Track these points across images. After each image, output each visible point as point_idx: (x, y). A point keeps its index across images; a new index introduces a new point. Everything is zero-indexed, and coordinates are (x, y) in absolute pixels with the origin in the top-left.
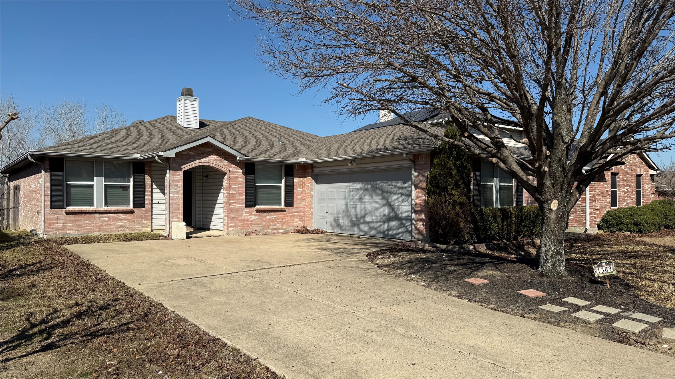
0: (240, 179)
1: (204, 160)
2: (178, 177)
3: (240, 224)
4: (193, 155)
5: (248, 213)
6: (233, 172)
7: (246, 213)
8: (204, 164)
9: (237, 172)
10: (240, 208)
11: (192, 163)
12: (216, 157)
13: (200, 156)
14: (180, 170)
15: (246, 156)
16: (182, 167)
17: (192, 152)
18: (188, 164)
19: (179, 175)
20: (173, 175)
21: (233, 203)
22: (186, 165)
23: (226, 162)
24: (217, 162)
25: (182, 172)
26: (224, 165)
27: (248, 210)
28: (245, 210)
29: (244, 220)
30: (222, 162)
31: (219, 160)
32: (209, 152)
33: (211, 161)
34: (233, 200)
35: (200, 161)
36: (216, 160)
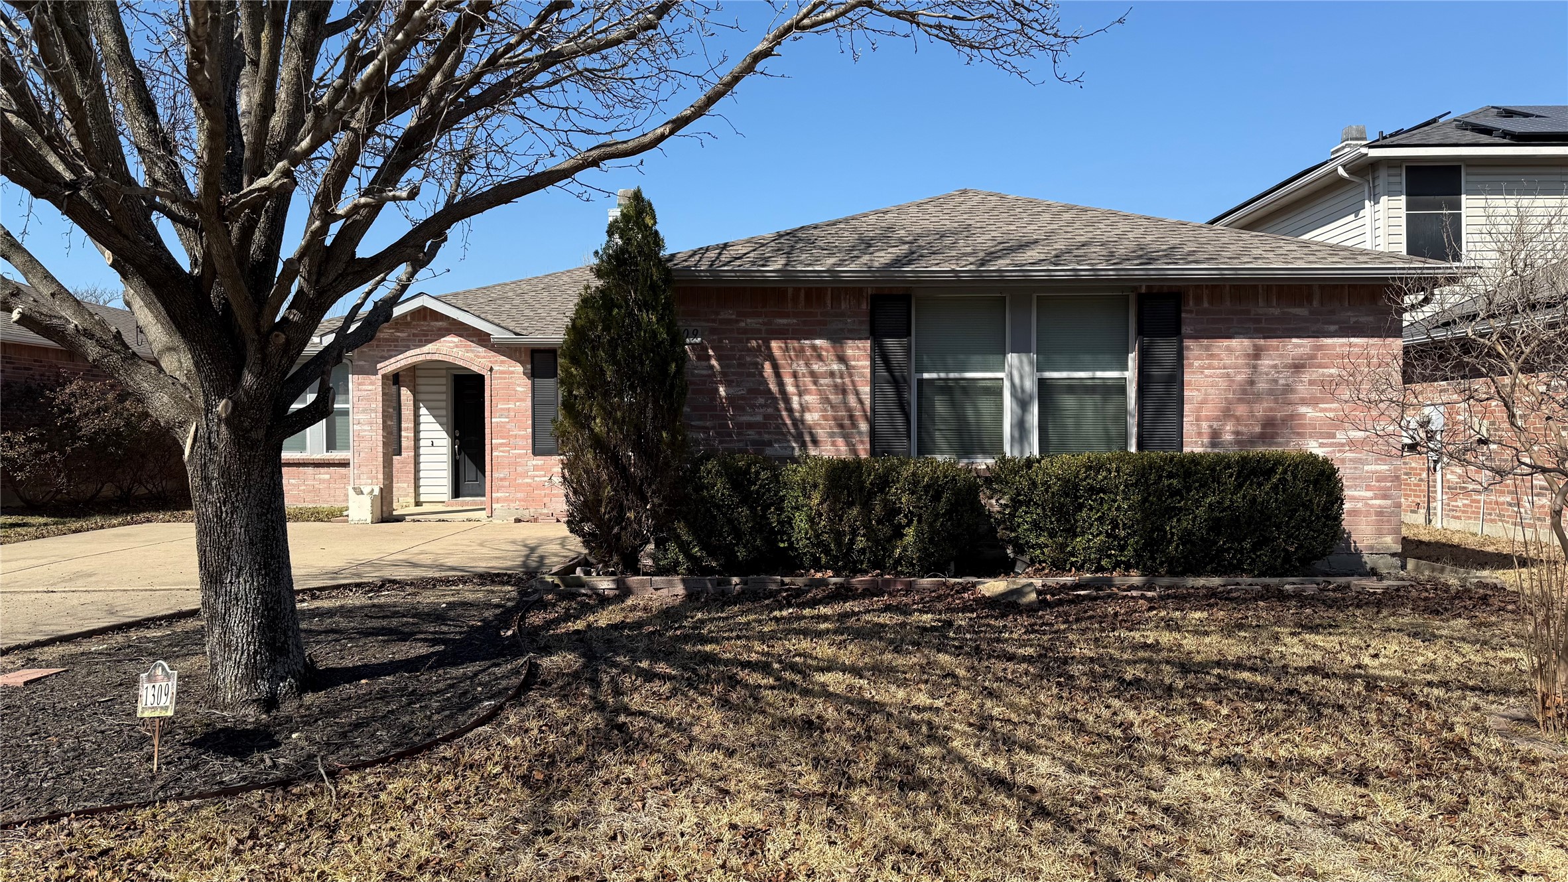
0: (518, 389)
1: (430, 347)
2: (370, 387)
3: (519, 495)
4: (403, 340)
5: (542, 469)
6: (502, 372)
7: (536, 468)
8: (429, 357)
9: (512, 373)
10: (520, 456)
11: (401, 356)
12: (456, 339)
13: (420, 341)
14: (375, 372)
15: (516, 334)
16: (379, 366)
17: (402, 331)
18: (393, 360)
19: (372, 384)
20: (359, 384)
21: (502, 445)
22: (387, 363)
23: (481, 349)
24: (460, 352)
25: (379, 376)
26: (478, 357)
27: (540, 463)
28: (534, 462)
29: (529, 485)
30: (472, 351)
31: (466, 346)
32: (440, 329)
33: (444, 350)
34: (502, 438)
35: (418, 351)
36: (457, 346)
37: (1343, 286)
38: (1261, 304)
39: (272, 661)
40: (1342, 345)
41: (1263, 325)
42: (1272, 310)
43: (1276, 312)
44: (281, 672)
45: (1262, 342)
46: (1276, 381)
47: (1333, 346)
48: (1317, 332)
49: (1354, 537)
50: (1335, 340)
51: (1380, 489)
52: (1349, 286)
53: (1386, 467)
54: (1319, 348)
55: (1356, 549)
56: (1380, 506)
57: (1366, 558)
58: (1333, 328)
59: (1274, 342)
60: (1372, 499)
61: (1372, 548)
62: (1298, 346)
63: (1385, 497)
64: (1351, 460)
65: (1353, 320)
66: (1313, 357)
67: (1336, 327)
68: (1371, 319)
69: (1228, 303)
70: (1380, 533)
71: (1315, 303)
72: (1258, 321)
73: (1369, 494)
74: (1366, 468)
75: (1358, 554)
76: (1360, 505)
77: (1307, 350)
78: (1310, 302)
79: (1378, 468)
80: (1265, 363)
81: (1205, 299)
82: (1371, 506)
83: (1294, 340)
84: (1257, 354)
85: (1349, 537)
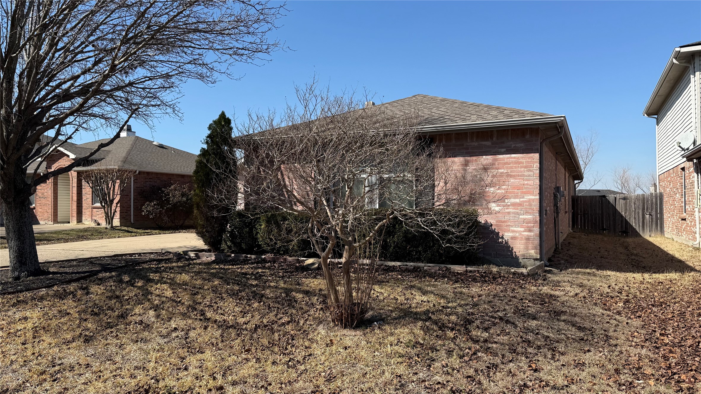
37: (508, 130)
38: (468, 141)
39: (20, 267)
40: (508, 158)
41: (470, 150)
42: (474, 144)
43: (476, 144)
44: (23, 270)
45: (469, 158)
46: (476, 176)
47: (503, 159)
48: (495, 152)
49: (514, 250)
50: (504, 156)
51: (528, 227)
52: (512, 130)
53: (531, 216)
54: (496, 160)
55: (516, 256)
56: (528, 236)
57: (520, 260)
58: (503, 150)
59: (474, 158)
60: (524, 232)
61: (524, 255)
62: (486, 159)
63: (530, 231)
64: (513, 213)
65: (513, 146)
66: (493, 164)
67: (505, 150)
68: (522, 145)
69: (454, 141)
70: (527, 249)
71: (494, 139)
72: (467, 149)
73: (522, 229)
74: (520, 217)
75: (517, 258)
76: (517, 234)
77: (491, 161)
78: (492, 139)
79: (527, 217)
80: (471, 168)
81: (444, 140)
82: (523, 235)
83: (484, 157)
84: (466, 164)
85: (512, 250)
